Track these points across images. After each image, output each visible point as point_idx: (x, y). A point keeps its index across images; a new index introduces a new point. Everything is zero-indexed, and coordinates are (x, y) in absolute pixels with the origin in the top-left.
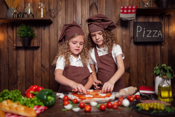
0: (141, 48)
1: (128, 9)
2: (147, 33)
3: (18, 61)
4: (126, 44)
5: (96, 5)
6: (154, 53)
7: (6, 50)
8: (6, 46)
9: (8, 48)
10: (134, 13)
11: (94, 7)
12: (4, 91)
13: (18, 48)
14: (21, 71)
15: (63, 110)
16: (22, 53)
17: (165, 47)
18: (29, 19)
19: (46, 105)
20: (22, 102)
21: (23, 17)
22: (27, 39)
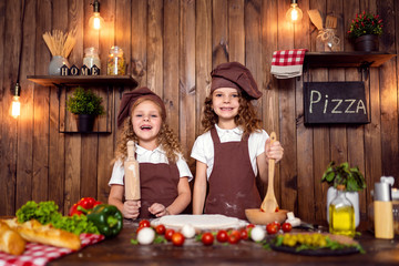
0: (320, 133)
1: (286, 56)
2: (331, 105)
3: (67, 162)
4: (287, 128)
5: (225, 49)
6: (349, 147)
7: (45, 139)
8: (46, 131)
9: (49, 135)
11: (222, 53)
13: (68, 134)
14: (73, 181)
16: (76, 142)
19: (102, 233)
21: (78, 74)
22: (84, 116)
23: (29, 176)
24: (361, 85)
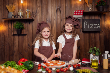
0: (87, 34)
1: (78, 12)
2: (90, 26)
3: (14, 42)
5: (60, 10)
6: (95, 38)
7: (7, 36)
8: (8, 33)
9: (9, 35)
10: (82, 15)
11: (59, 10)
12: (7, 62)
13: (14, 35)
14: (16, 48)
15: (37, 72)
16: (17, 38)
17: (102, 34)
18: (20, 19)
19: (28, 69)
20: (16, 67)
21: (17, 18)
22: (19, 30)
23: (3, 46)
24: (99, 20)
